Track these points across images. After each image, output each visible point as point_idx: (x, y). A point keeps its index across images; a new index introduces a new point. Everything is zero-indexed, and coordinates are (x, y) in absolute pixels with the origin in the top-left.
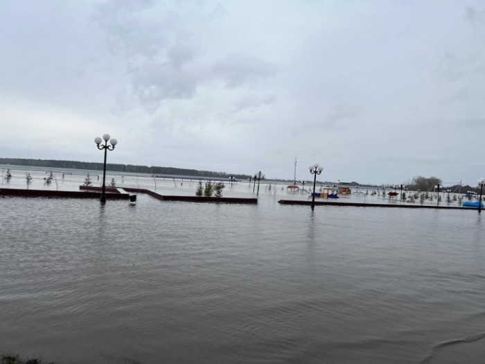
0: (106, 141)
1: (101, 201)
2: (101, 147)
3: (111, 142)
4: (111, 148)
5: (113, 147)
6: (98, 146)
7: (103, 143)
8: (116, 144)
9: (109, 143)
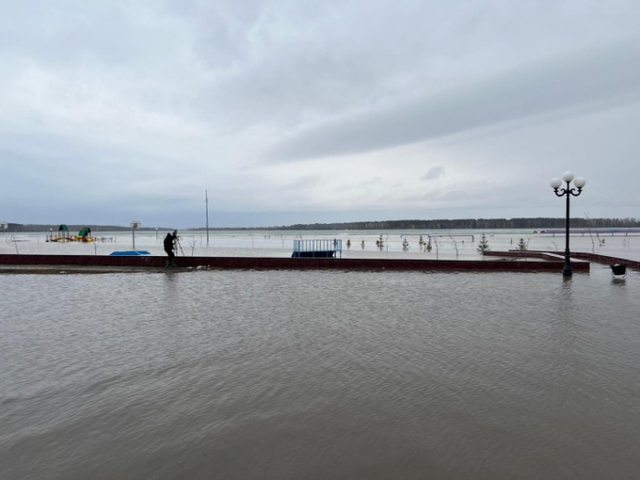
0: (568, 182)
1: (565, 275)
2: (560, 193)
3: (576, 185)
4: (576, 192)
5: (580, 191)
6: (556, 191)
7: (564, 186)
8: (584, 185)
9: (572, 186)
